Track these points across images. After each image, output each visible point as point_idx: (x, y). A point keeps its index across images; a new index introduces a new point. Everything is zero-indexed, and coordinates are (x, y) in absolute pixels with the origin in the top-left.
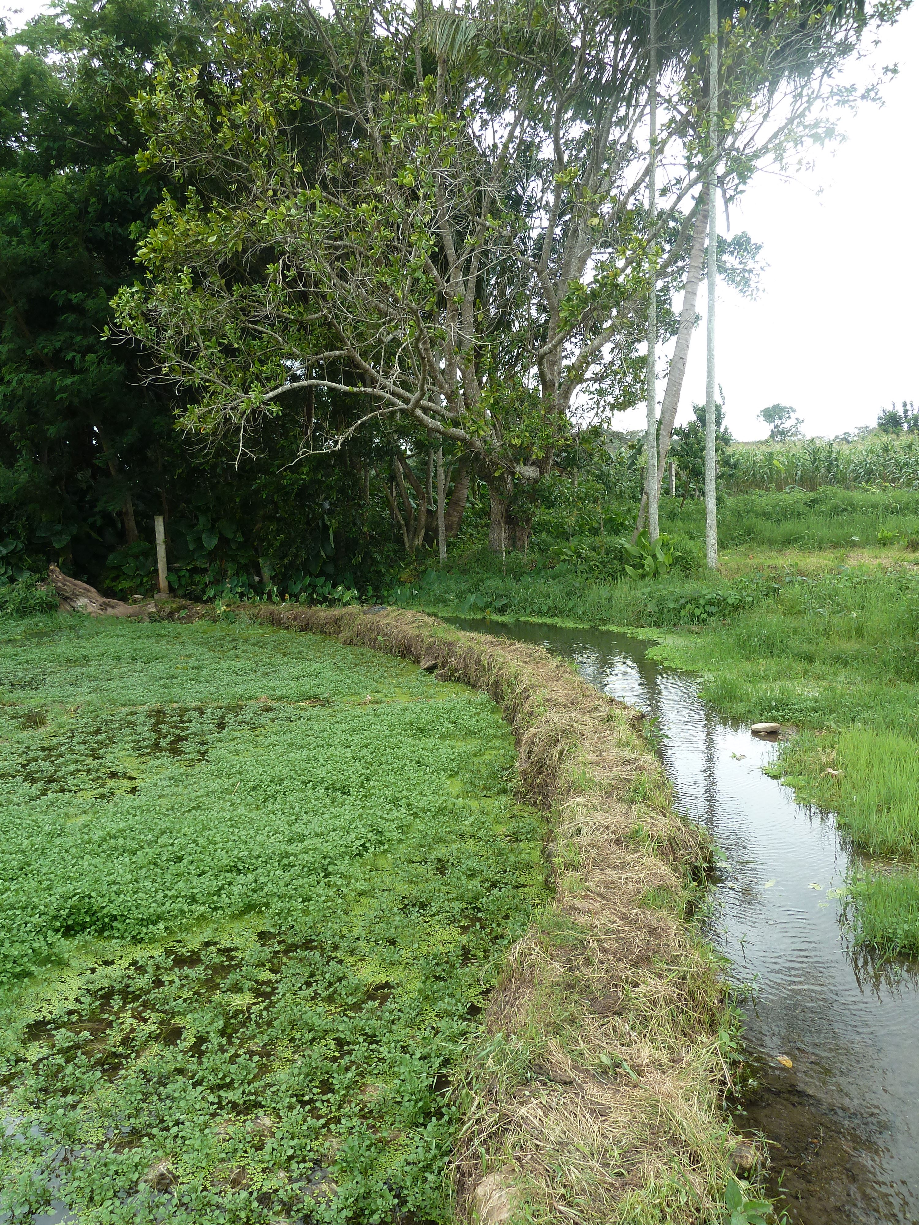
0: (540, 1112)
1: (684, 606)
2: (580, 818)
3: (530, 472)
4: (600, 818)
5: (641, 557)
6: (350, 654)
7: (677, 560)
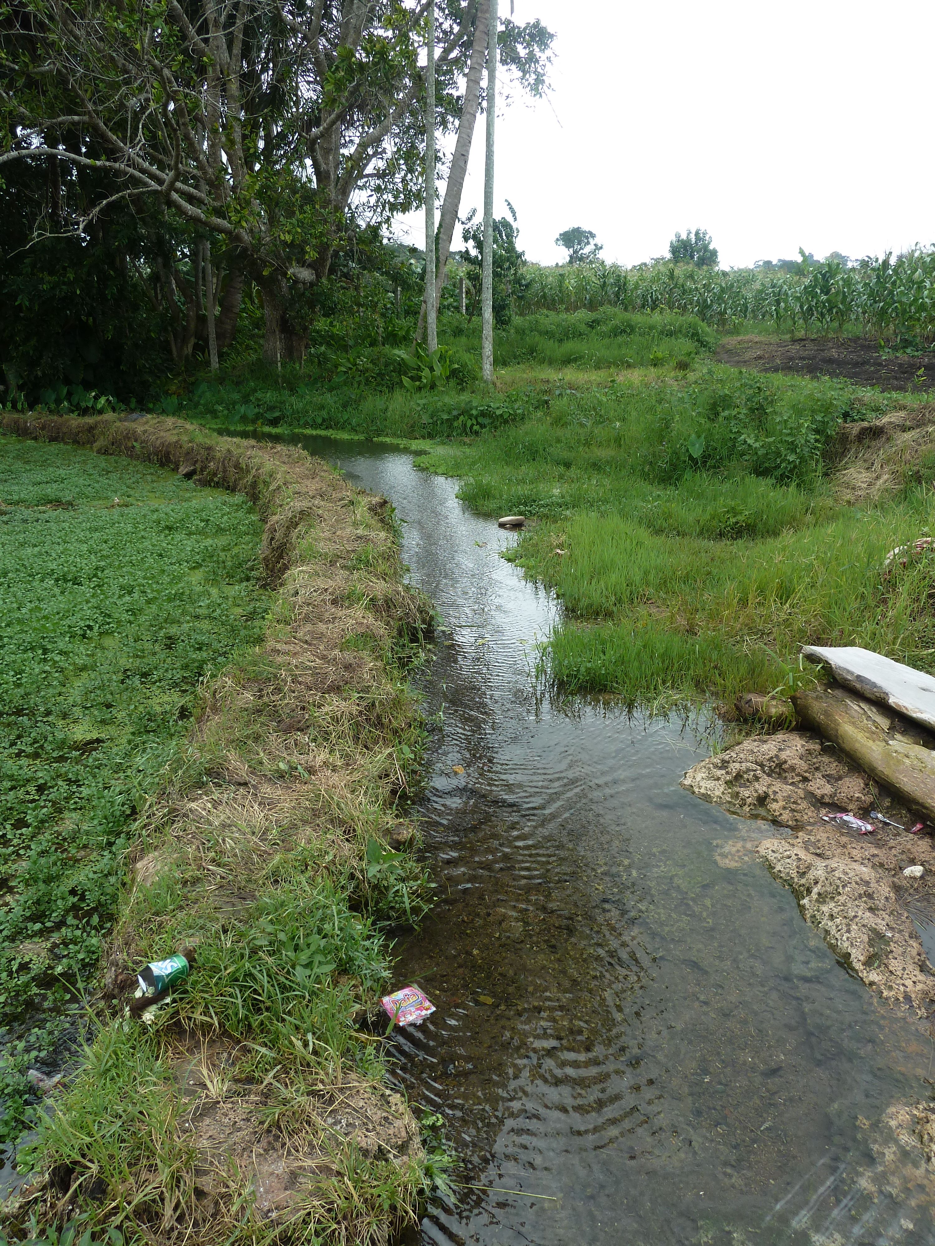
0: (209, 805)
1: (457, 418)
2: (300, 581)
3: (306, 274)
4: (321, 583)
5: (419, 369)
6: (102, 462)
7: (454, 373)
